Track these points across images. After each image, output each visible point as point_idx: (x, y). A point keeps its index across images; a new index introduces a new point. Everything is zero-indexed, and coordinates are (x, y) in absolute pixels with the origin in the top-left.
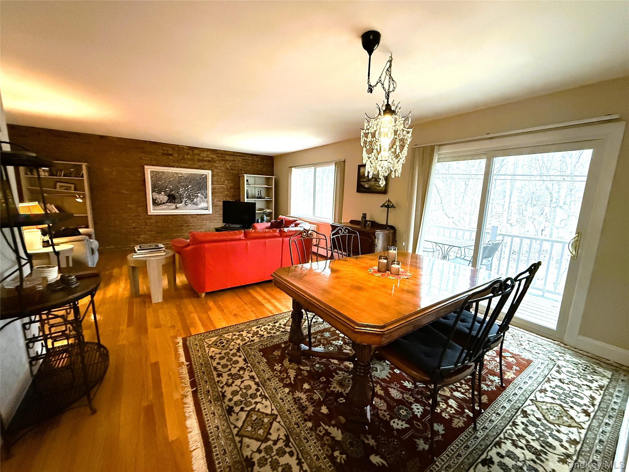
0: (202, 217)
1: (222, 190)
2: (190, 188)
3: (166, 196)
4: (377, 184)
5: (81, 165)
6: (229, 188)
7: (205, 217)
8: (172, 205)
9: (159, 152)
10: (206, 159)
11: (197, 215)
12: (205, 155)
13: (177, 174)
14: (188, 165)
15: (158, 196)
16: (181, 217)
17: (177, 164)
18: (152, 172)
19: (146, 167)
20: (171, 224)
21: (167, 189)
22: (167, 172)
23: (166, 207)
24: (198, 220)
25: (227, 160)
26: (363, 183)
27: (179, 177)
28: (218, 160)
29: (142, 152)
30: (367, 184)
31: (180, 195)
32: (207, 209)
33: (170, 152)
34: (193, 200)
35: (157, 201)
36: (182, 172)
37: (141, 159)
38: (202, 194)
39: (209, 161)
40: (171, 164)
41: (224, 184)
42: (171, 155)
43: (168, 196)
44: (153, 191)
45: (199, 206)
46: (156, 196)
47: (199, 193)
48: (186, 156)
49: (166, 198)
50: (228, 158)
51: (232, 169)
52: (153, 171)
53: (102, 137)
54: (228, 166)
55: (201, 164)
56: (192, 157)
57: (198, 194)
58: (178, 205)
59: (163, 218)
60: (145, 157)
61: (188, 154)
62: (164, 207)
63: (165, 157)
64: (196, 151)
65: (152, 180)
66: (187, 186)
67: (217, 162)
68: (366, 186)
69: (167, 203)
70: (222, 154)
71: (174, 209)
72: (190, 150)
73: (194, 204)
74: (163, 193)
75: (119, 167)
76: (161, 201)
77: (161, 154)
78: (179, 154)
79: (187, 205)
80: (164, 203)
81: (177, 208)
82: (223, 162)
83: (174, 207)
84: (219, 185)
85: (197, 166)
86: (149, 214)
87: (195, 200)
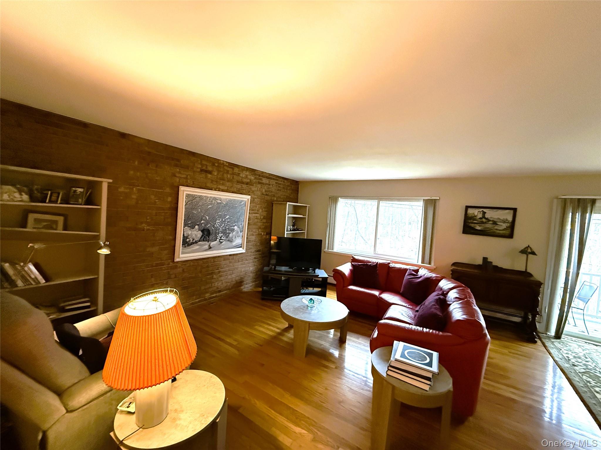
0: (235, 257)
1: (256, 220)
2: (227, 219)
3: (200, 232)
4: (496, 228)
5: (101, 182)
6: (262, 217)
7: (238, 257)
8: (205, 245)
9: (198, 168)
10: (245, 180)
11: (230, 255)
12: (244, 176)
13: (215, 199)
14: (226, 188)
15: (190, 233)
16: (212, 260)
17: (215, 186)
18: (188, 196)
19: (182, 188)
20: (201, 272)
21: (202, 222)
22: (205, 197)
23: (197, 247)
24: (230, 262)
25: (263, 184)
26: (472, 225)
27: (218, 203)
28: (256, 183)
29: (176, 166)
30: (480, 226)
31: (216, 229)
32: (241, 247)
33: (210, 168)
34: (229, 235)
35: (188, 240)
36: (222, 197)
37: (174, 175)
38: (239, 227)
39: (247, 184)
40: (209, 185)
41: (258, 213)
42: (210, 172)
43: (203, 231)
44: (185, 225)
45: (234, 244)
46: (189, 232)
47: (236, 225)
48: (225, 175)
49: (200, 234)
50: (265, 181)
51: (266, 195)
52: (189, 194)
53: (123, 135)
54: (264, 190)
55: (239, 186)
56: (232, 178)
57: (234, 226)
58: (213, 244)
59: (192, 264)
60: (180, 173)
61: (228, 172)
62: (195, 247)
63: (203, 175)
64: (236, 170)
65: (186, 209)
66: (225, 215)
67: (255, 185)
68: (478, 228)
69: (199, 241)
70: (259, 176)
71: (206, 250)
72: (230, 168)
73: (229, 241)
74: (197, 227)
75: (143, 186)
76: (193, 241)
77: (199, 170)
78: (219, 171)
79: (221, 243)
80: (196, 242)
81: (210, 248)
82: (259, 186)
83: (207, 247)
84: (254, 215)
85: (235, 190)
86: (177, 260)
87: (231, 235)
